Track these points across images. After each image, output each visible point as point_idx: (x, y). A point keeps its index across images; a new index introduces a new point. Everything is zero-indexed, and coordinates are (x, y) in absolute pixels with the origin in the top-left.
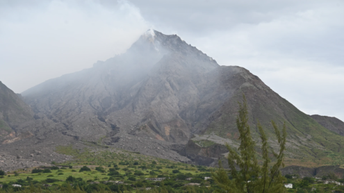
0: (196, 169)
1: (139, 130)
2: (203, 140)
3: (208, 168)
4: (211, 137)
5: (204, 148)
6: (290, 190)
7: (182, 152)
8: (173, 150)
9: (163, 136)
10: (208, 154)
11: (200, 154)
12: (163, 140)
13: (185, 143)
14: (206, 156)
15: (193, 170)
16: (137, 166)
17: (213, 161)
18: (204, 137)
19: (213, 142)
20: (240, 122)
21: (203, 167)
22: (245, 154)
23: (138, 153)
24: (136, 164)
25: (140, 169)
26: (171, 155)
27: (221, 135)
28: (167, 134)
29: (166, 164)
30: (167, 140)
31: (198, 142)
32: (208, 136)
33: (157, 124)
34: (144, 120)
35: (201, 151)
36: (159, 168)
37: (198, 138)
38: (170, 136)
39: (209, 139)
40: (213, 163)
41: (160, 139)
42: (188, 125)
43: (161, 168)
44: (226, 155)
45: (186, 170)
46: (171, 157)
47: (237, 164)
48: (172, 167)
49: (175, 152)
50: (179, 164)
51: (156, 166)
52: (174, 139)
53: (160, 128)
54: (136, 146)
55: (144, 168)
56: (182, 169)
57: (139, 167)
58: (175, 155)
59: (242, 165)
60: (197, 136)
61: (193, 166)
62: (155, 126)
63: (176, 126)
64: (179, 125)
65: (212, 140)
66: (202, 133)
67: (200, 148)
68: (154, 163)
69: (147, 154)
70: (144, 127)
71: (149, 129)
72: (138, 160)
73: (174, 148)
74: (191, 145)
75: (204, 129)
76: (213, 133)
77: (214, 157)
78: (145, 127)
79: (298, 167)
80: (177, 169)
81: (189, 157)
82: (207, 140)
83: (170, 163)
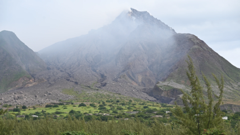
0: (160, 105)
1: (120, 78)
2: (165, 85)
3: (168, 105)
4: (171, 83)
5: (166, 91)
6: (226, 121)
7: (150, 94)
8: (144, 92)
9: (136, 82)
10: (168, 95)
11: (162, 95)
12: (137, 85)
13: (152, 87)
14: (167, 97)
15: (157, 106)
16: (119, 103)
17: (171, 100)
18: (166, 83)
19: (172, 87)
20: (190, 73)
21: (165, 104)
22: (195, 96)
23: (120, 94)
24: (118, 101)
25: (121, 106)
26: (142, 95)
27: (177, 82)
28: (140, 81)
29: (139, 102)
30: (139, 85)
31: (161, 87)
32: (168, 82)
33: (132, 73)
34: (124, 71)
35: (163, 93)
36: (134, 104)
37: (161, 84)
38: (142, 82)
39: (169, 85)
40: (172, 102)
41: (135, 84)
42: (154, 74)
43: (135, 104)
44: (181, 96)
45: (153, 106)
46: (142, 97)
47: (190, 103)
48: (143, 104)
49: (145, 94)
50: (148, 102)
51: (132, 103)
52: (144, 84)
53: (134, 77)
54: (118, 89)
55: (123, 104)
56: (150, 105)
57: (120, 104)
58: (146, 95)
59: (193, 104)
60: (161, 82)
61: (157, 103)
62: (131, 75)
63: (146, 76)
64: (148, 74)
65: (171, 85)
66: (164, 80)
67: (163, 91)
68: (131, 101)
69: (126, 95)
70: (124, 76)
71: (127, 77)
72: (119, 99)
73: (144, 91)
74: (157, 89)
75: (165, 77)
76: (172, 80)
77: (172, 97)
78: (125, 76)
79: (231, 105)
80: (147, 105)
81: (155, 97)
82: (167, 85)
83: (141, 101)
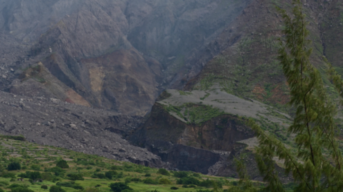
0: (174, 179)
1: (22, 77)
2: (191, 105)
3: (203, 178)
4: (212, 95)
5: (193, 125)
7: (137, 135)
8: (112, 130)
9: (84, 94)
10: (203, 142)
11: (182, 141)
12: (85, 103)
13: (143, 111)
14: (198, 147)
15: (163, 182)
16: (17, 173)
17: (216, 158)
18: (194, 97)
19: (216, 110)
20: (290, 57)
21: (190, 174)
22: (307, 144)
23: (21, 139)
24: (14, 166)
25: (26, 182)
26: (105, 143)
27: (237, 91)
28: (97, 88)
29: (94, 168)
30: (94, 104)
31: (177, 109)
32: (203, 94)
33: (68, 60)
34: (34, 52)
35: (185, 133)
36: (74, 177)
37: (177, 97)
38: (105, 93)
39: (205, 102)
40: (218, 165)
41: (77, 101)
42: (150, 64)
43: (79, 177)
44: (252, 144)
45: (146, 182)
46: (105, 150)
47: (287, 171)
48: (109, 176)
49: (118, 137)
50: (128, 168)
51: (69, 172)
52: (113, 101)
53: (76, 73)
54: (15, 119)
55: (34, 177)
56: (137, 180)
57: (23, 176)
58: (118, 142)
59: (299, 172)
60: (174, 93)
61: (164, 173)
62: (63, 67)
63: (120, 68)
64: (126, 64)
65: (215, 104)
66: (188, 85)
67: (182, 126)
68: (62, 164)
69: (44, 141)
70: (36, 71)
71: (48, 76)
72: (19, 156)
73: (114, 126)
74: (160, 116)
75: (192, 74)
76: (216, 86)
77: (219, 148)
78: (39, 69)
80: (123, 181)
81: (153, 150)
82: (200, 104)
83: (103, 165)
